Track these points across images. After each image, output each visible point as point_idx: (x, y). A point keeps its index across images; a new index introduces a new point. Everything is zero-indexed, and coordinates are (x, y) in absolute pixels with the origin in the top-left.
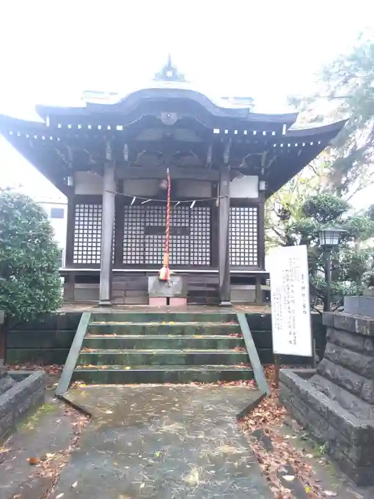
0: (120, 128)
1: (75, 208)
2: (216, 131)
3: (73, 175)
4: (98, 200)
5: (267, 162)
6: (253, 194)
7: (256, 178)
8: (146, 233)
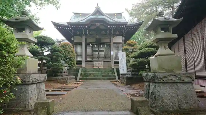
0: (86, 27)
1: (74, 46)
2: (109, 27)
3: (73, 37)
4: (81, 44)
5: (124, 32)
6: (121, 41)
7: (122, 36)
8: (93, 52)
